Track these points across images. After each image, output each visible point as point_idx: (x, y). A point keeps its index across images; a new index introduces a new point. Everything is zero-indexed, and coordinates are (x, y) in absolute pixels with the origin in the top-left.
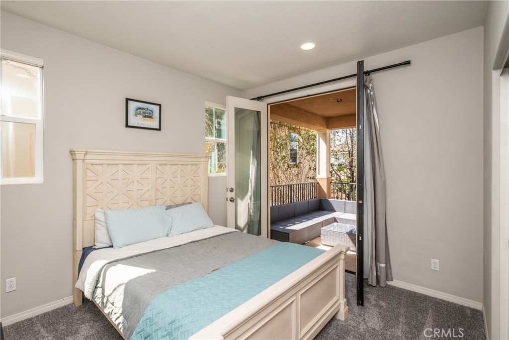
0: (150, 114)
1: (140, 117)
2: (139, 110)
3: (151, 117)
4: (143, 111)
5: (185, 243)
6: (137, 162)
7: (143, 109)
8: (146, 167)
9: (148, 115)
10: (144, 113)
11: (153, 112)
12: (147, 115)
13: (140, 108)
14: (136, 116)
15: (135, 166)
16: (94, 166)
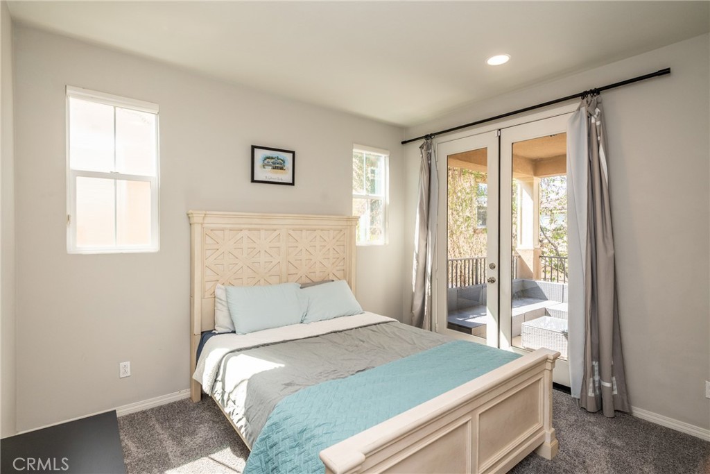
0: (281, 164)
1: (269, 169)
2: (267, 160)
3: (282, 168)
4: (273, 160)
5: (324, 333)
6: (265, 227)
7: (272, 158)
8: (276, 233)
9: (279, 166)
10: (273, 163)
11: (284, 162)
12: (277, 165)
13: (268, 158)
14: (264, 168)
15: (263, 232)
16: (215, 232)
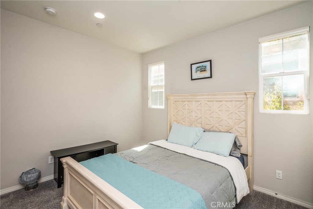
0: (204, 69)
1: (199, 72)
2: (198, 68)
3: (205, 71)
4: (200, 68)
6: (195, 100)
7: (200, 67)
8: (199, 103)
9: (203, 70)
10: (200, 69)
11: (206, 67)
12: (202, 70)
13: (198, 67)
14: (196, 72)
15: (194, 102)
16: (177, 102)
